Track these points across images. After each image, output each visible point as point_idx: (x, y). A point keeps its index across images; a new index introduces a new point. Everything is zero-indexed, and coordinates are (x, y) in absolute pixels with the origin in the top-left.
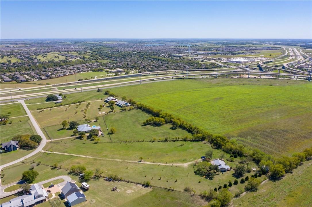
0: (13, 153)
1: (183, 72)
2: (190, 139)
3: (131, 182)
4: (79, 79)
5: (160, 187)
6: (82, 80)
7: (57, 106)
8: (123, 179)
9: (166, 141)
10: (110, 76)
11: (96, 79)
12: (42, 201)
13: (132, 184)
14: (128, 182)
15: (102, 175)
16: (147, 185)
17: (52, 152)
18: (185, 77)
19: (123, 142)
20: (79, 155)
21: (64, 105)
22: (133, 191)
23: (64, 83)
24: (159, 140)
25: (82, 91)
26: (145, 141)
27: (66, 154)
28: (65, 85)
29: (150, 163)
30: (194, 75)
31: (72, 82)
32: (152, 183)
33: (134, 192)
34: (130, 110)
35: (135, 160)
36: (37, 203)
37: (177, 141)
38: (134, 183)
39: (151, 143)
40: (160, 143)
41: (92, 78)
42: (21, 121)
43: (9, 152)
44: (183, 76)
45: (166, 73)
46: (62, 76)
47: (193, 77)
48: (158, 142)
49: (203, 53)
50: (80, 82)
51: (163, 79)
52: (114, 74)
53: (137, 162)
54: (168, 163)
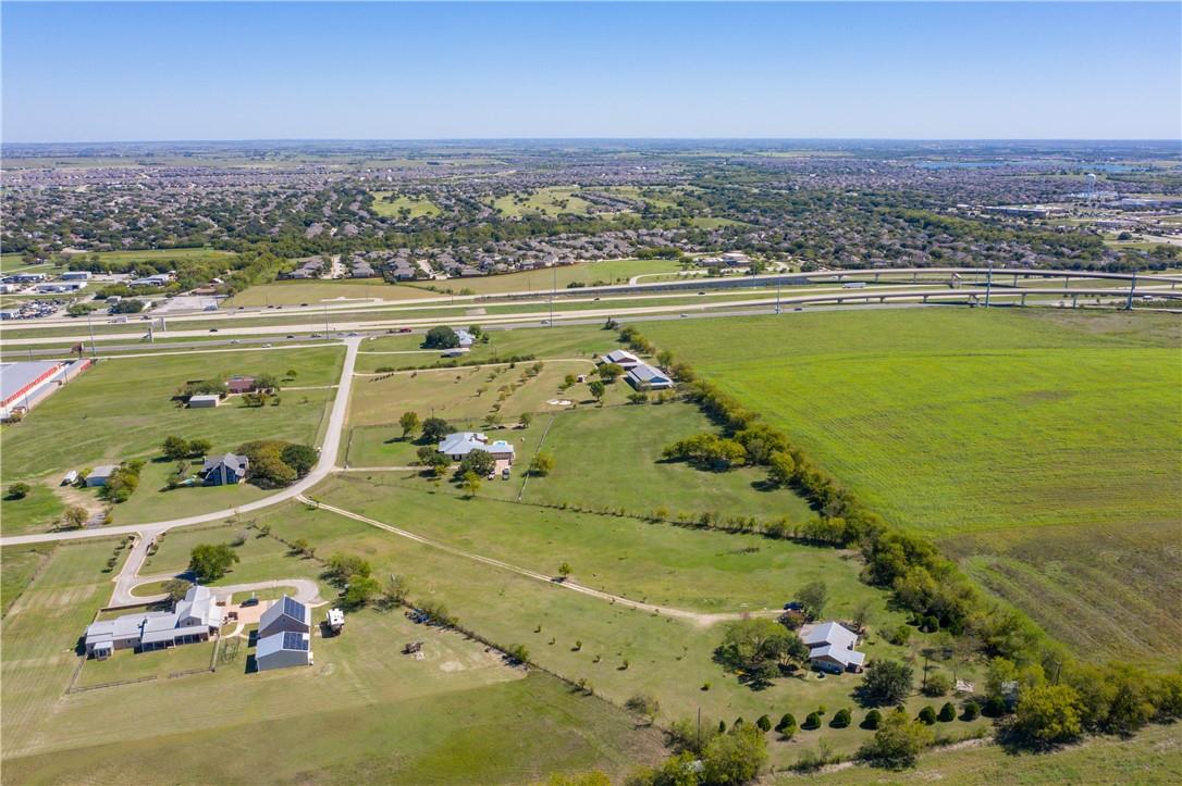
0: (223, 490)
1: (992, 277)
2: (795, 533)
3: (479, 640)
4: (570, 283)
5: (555, 675)
6: (581, 286)
7: (440, 367)
8: (458, 624)
9: (703, 525)
10: (686, 277)
11: (633, 283)
12: (196, 638)
13: (479, 644)
14: (470, 636)
15: (408, 600)
16: (515, 659)
17: (321, 506)
18: (978, 299)
19: (555, 507)
20: (389, 528)
21: (464, 365)
22: (461, 667)
23: (514, 294)
24: (680, 521)
25: (554, 323)
26: (627, 513)
27: (357, 517)
28: (515, 298)
29: (589, 591)
30: (1024, 294)
31: (540, 292)
32: (539, 654)
33: (463, 671)
34: (661, 402)
35: (546, 573)
36: (179, 640)
37: (745, 532)
38: (486, 643)
39: (645, 525)
40: (680, 530)
41: (619, 280)
42: (306, 402)
43: (214, 485)
44: (973, 294)
45: (912, 277)
46: (528, 270)
48: (675, 524)
49: (1148, 204)
50: (573, 293)
51: (881, 302)
52: (705, 272)
53: (548, 579)
54: (649, 603)
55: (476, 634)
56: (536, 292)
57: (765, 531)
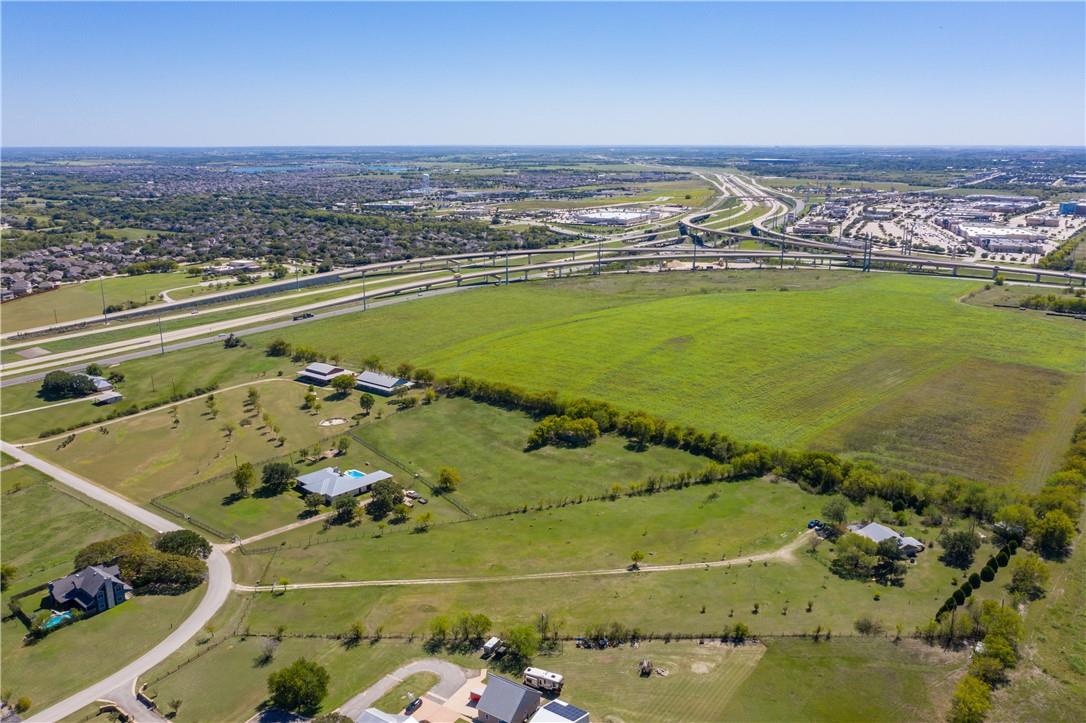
1: (474, 259)
2: (722, 475)
3: (678, 638)
4: (103, 307)
5: (783, 636)
6: (120, 310)
7: (119, 416)
8: (642, 632)
9: (650, 490)
11: (170, 302)
13: (682, 642)
14: (667, 639)
16: (738, 637)
17: (289, 587)
18: (499, 279)
19: (517, 512)
21: (146, 409)
22: (711, 665)
24: (631, 492)
25: (167, 349)
26: (585, 497)
27: (346, 584)
28: (61, 331)
29: (673, 568)
30: (527, 271)
31: (87, 320)
32: (752, 625)
33: (717, 667)
34: (428, 401)
35: (612, 566)
37: (687, 485)
38: (689, 638)
39: (608, 503)
40: (637, 498)
41: (152, 298)
42: (18, 490)
43: (98, 612)
44: (493, 275)
45: (418, 266)
47: (523, 278)
48: (630, 495)
51: (427, 290)
53: (625, 571)
54: (728, 559)
55: (675, 633)
56: (82, 321)
57: (698, 480)
